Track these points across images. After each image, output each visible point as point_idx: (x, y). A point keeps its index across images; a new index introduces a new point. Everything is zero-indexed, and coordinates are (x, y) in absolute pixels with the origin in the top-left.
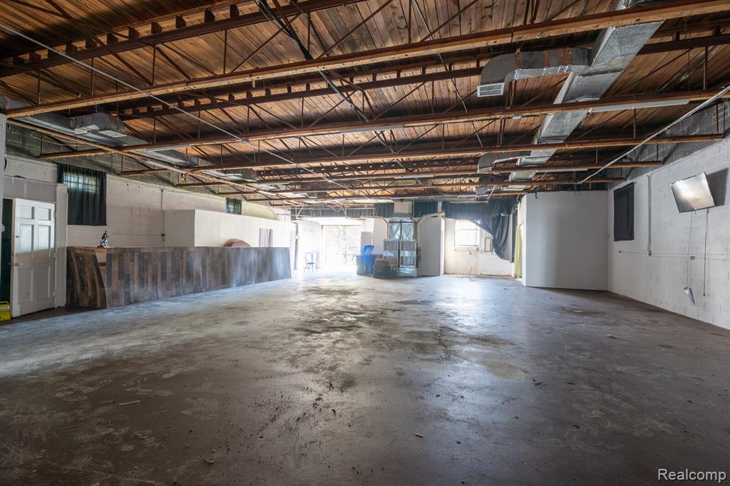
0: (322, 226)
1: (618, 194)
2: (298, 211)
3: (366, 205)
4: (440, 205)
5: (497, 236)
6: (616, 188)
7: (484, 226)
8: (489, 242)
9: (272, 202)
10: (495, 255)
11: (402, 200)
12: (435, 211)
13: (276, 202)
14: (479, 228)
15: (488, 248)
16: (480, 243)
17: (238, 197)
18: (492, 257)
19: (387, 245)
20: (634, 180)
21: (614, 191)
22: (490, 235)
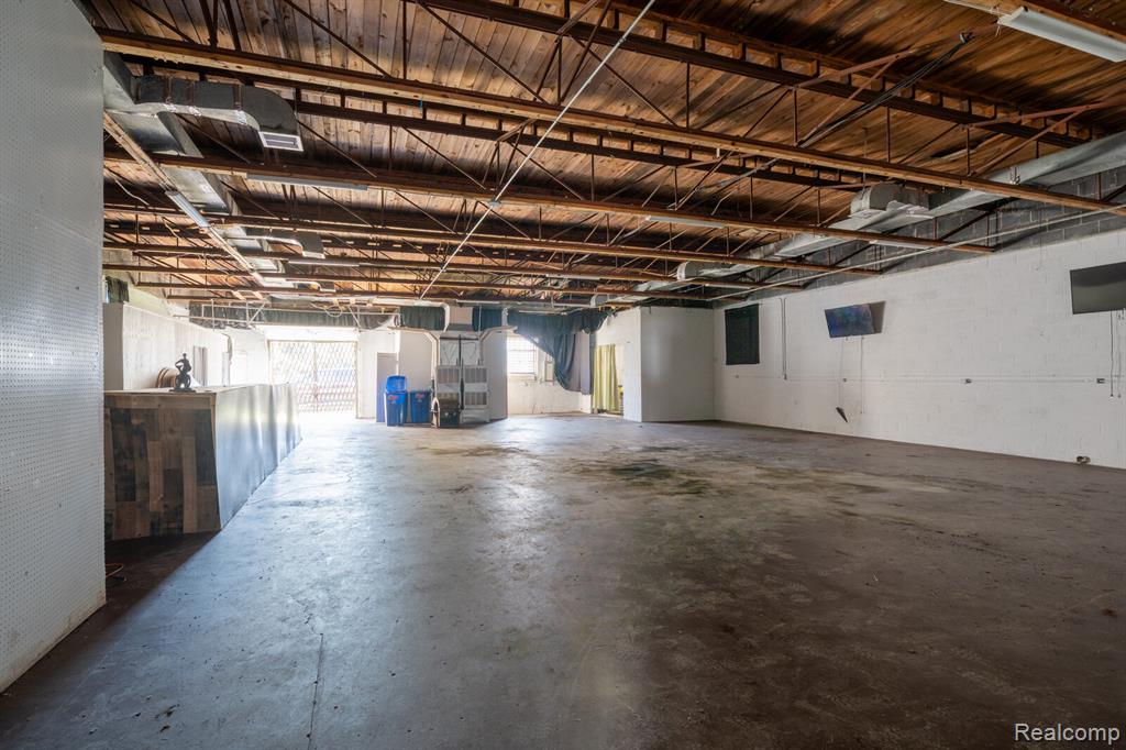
0: (269, 342)
1: (731, 316)
2: (253, 312)
3: (383, 309)
4: (505, 314)
5: (559, 360)
6: (730, 307)
7: (543, 346)
8: (551, 367)
9: (167, 289)
10: (558, 387)
11: (461, 305)
12: (499, 324)
13: (175, 291)
14: (537, 348)
15: (551, 375)
16: (539, 369)
17: (122, 275)
18: (554, 388)
19: (443, 373)
20: (759, 302)
21: (726, 311)
22: (551, 358)
